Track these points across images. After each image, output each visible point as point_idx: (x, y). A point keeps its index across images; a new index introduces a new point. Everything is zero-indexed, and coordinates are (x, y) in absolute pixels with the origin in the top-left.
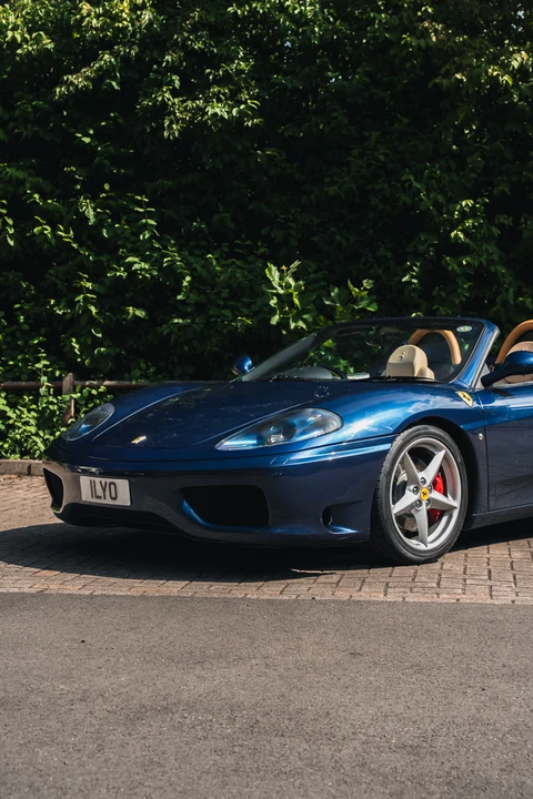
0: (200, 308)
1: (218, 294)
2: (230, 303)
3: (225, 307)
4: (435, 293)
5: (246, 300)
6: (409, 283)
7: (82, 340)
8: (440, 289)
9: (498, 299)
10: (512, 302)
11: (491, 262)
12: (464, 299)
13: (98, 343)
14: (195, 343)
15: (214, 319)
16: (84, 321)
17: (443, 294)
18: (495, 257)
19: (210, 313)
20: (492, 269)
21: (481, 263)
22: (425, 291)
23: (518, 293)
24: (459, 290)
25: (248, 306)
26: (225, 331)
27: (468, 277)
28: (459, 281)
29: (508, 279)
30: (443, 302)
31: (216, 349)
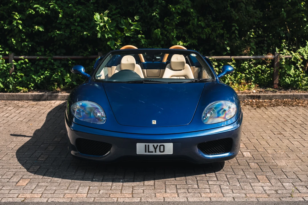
0: (67, 26)
1: (75, 20)
2: (81, 24)
3: (78, 25)
4: (165, 20)
5: (87, 22)
6: (155, 16)
7: (17, 39)
8: (168, 18)
9: (190, 23)
10: (196, 24)
11: (187, 7)
12: (177, 23)
13: (23, 41)
14: (66, 41)
15: (73, 31)
16: (16, 31)
17: (168, 21)
18: (189, 5)
19: (72, 29)
20: (188, 10)
21: (184, 8)
22: (161, 19)
23: (199, 21)
24: (175, 19)
25: (87, 25)
26: (79, 36)
27: (179, 14)
28: (175, 15)
29: (194, 14)
30: (168, 24)
31: (75, 43)
